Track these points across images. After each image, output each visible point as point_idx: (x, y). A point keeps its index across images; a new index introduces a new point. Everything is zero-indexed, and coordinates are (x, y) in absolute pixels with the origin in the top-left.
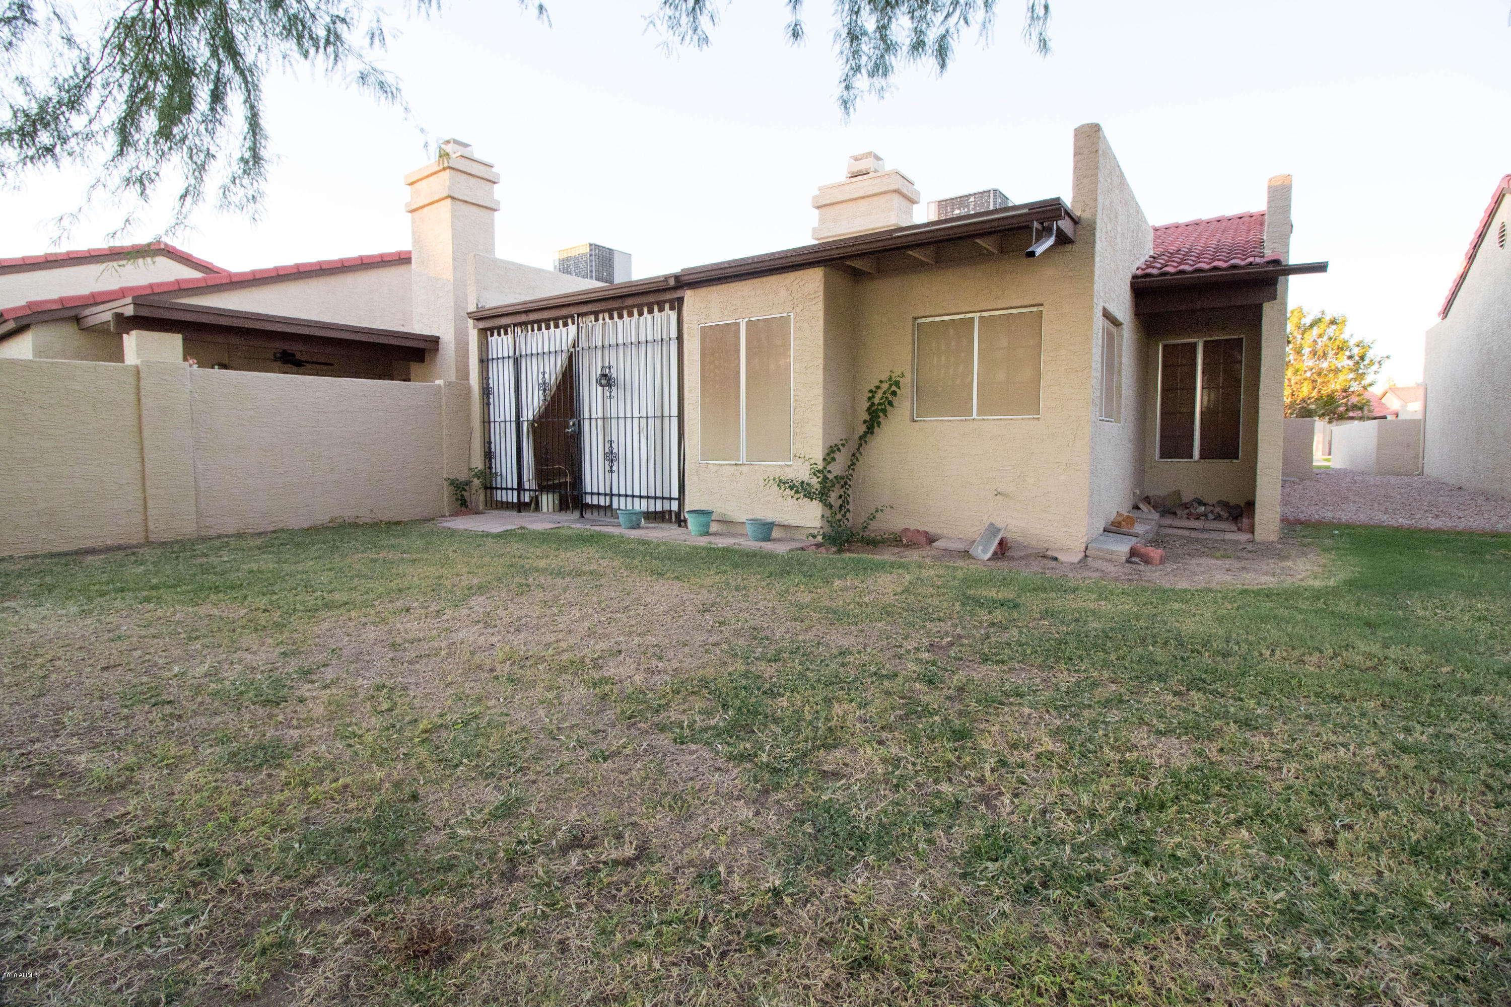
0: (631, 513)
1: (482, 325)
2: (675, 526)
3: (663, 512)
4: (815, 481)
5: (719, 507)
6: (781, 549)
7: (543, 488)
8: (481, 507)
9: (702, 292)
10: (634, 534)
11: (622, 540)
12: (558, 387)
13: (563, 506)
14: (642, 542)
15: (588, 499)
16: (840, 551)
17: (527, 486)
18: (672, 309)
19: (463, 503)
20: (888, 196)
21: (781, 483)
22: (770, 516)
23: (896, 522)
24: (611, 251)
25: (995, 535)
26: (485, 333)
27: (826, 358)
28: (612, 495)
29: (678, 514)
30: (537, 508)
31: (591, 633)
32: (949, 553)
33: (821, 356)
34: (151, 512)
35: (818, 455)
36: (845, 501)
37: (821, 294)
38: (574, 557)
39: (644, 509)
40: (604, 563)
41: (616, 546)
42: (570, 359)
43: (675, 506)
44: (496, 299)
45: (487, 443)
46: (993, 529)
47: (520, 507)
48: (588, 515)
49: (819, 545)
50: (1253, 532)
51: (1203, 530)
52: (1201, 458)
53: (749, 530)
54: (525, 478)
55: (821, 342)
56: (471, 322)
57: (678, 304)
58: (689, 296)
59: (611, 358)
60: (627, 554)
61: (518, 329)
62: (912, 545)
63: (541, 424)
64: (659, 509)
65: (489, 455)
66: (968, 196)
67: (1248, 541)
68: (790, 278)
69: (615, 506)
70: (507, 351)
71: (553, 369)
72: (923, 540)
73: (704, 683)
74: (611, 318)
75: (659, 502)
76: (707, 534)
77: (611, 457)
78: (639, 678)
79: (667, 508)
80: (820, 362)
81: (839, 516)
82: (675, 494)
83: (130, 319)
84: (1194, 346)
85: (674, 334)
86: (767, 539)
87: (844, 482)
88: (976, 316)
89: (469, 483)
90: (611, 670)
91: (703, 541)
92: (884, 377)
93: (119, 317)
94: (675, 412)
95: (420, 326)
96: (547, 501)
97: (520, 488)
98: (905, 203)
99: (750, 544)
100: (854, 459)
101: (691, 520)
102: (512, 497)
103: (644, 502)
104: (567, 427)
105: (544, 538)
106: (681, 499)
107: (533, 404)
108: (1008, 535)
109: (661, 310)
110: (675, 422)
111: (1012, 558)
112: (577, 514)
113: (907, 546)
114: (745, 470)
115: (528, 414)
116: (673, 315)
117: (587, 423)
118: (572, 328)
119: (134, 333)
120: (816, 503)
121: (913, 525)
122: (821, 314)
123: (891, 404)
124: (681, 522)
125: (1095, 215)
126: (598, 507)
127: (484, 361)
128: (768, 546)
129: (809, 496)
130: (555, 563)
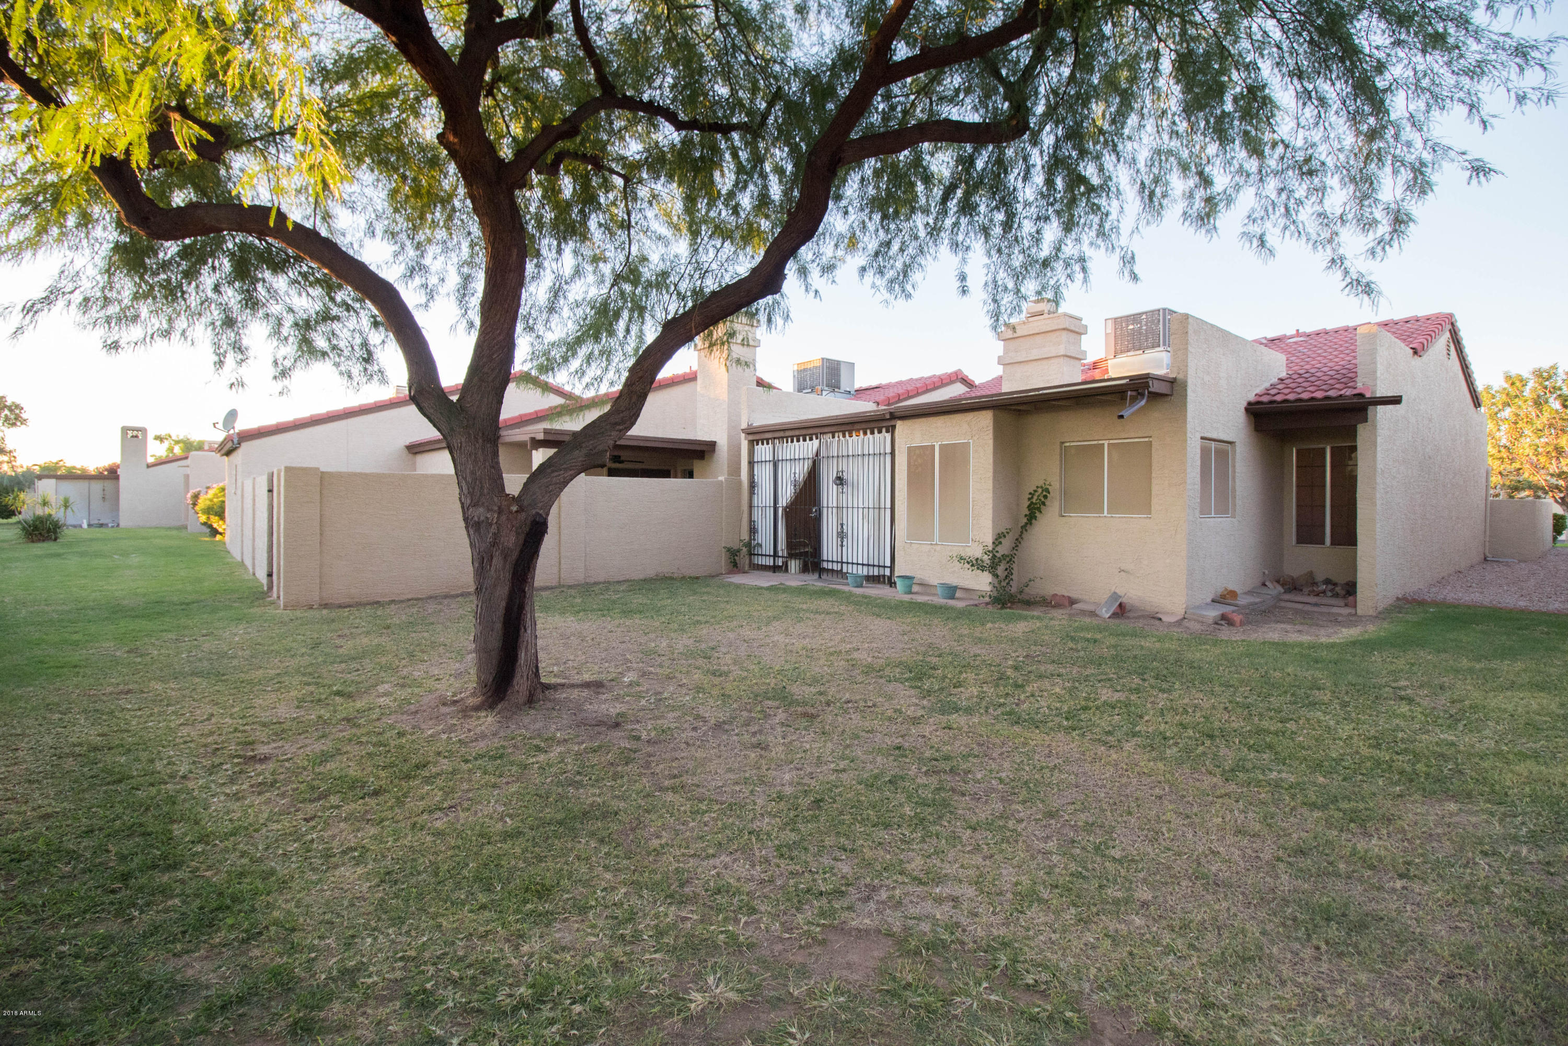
0: (857, 576)
1: (751, 437)
2: (887, 587)
3: (879, 576)
4: (986, 557)
5: (919, 575)
6: (960, 604)
7: (791, 556)
8: (747, 568)
9: (908, 423)
10: (859, 591)
11: (851, 594)
12: (805, 483)
13: (805, 569)
14: (865, 597)
15: (825, 565)
16: (1002, 608)
17: (780, 554)
18: (887, 431)
19: (735, 564)
20: (1058, 333)
21: (961, 558)
22: (953, 581)
23: (1049, 589)
24: (838, 363)
25: (1116, 600)
26: (752, 443)
27: (995, 472)
28: (842, 563)
29: (890, 578)
30: (786, 570)
31: (843, 641)
32: (1083, 613)
33: (991, 470)
34: (563, 566)
35: (989, 540)
36: (1009, 572)
37: (991, 428)
38: (824, 604)
39: (865, 573)
40: (842, 608)
41: (848, 598)
42: (814, 462)
43: (887, 572)
44: (760, 420)
45: (751, 521)
46: (1115, 596)
47: (775, 569)
48: (824, 576)
49: (987, 604)
50: (1355, 606)
51: (1316, 605)
52: (1332, 544)
53: (939, 591)
54: (779, 548)
55: (991, 461)
56: (743, 435)
57: (892, 429)
58: (899, 424)
59: (843, 464)
60: (856, 603)
61: (777, 441)
62: (1058, 606)
63: (791, 509)
64: (876, 573)
65: (753, 530)
66: (1141, 314)
67: (1350, 615)
68: (970, 416)
69: (845, 570)
70: (769, 457)
71: (801, 471)
72: (1067, 603)
73: (901, 663)
74: (844, 436)
75: (876, 569)
76: (910, 592)
77: (842, 535)
78: (869, 660)
79: (882, 573)
80: (990, 474)
81: (1004, 584)
82: (888, 563)
83: (540, 441)
84: (1324, 450)
85: (888, 450)
86: (952, 597)
87: (1009, 559)
88: (1106, 443)
89: (739, 551)
90: (856, 655)
91: (907, 598)
92: (1041, 483)
93: (533, 439)
94: (888, 505)
95: (702, 435)
96: (794, 565)
97: (775, 555)
98: (1072, 336)
99: (940, 601)
100: (1018, 542)
101: (899, 583)
102: (770, 562)
103: (865, 568)
104: (811, 512)
105: (800, 591)
106: (892, 567)
107: (787, 494)
108: (1124, 600)
109: (880, 432)
110: (888, 512)
111: (1128, 618)
112: (816, 576)
113: (1054, 607)
114: (938, 548)
115: (783, 501)
116: (888, 436)
117: (825, 510)
118: (816, 442)
119: (541, 450)
120: (986, 574)
121: (1061, 591)
122: (991, 442)
123: (1044, 504)
124: (892, 584)
125: (1186, 376)
126: (832, 570)
127: (751, 463)
128: (952, 603)
129: (982, 568)
130: (813, 607)
